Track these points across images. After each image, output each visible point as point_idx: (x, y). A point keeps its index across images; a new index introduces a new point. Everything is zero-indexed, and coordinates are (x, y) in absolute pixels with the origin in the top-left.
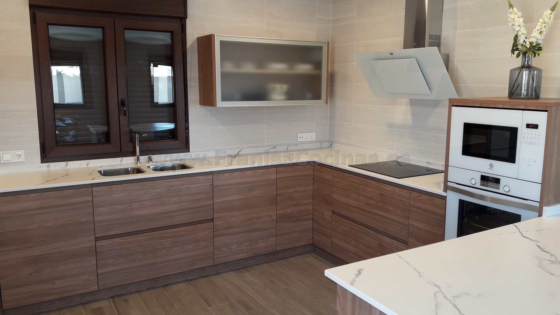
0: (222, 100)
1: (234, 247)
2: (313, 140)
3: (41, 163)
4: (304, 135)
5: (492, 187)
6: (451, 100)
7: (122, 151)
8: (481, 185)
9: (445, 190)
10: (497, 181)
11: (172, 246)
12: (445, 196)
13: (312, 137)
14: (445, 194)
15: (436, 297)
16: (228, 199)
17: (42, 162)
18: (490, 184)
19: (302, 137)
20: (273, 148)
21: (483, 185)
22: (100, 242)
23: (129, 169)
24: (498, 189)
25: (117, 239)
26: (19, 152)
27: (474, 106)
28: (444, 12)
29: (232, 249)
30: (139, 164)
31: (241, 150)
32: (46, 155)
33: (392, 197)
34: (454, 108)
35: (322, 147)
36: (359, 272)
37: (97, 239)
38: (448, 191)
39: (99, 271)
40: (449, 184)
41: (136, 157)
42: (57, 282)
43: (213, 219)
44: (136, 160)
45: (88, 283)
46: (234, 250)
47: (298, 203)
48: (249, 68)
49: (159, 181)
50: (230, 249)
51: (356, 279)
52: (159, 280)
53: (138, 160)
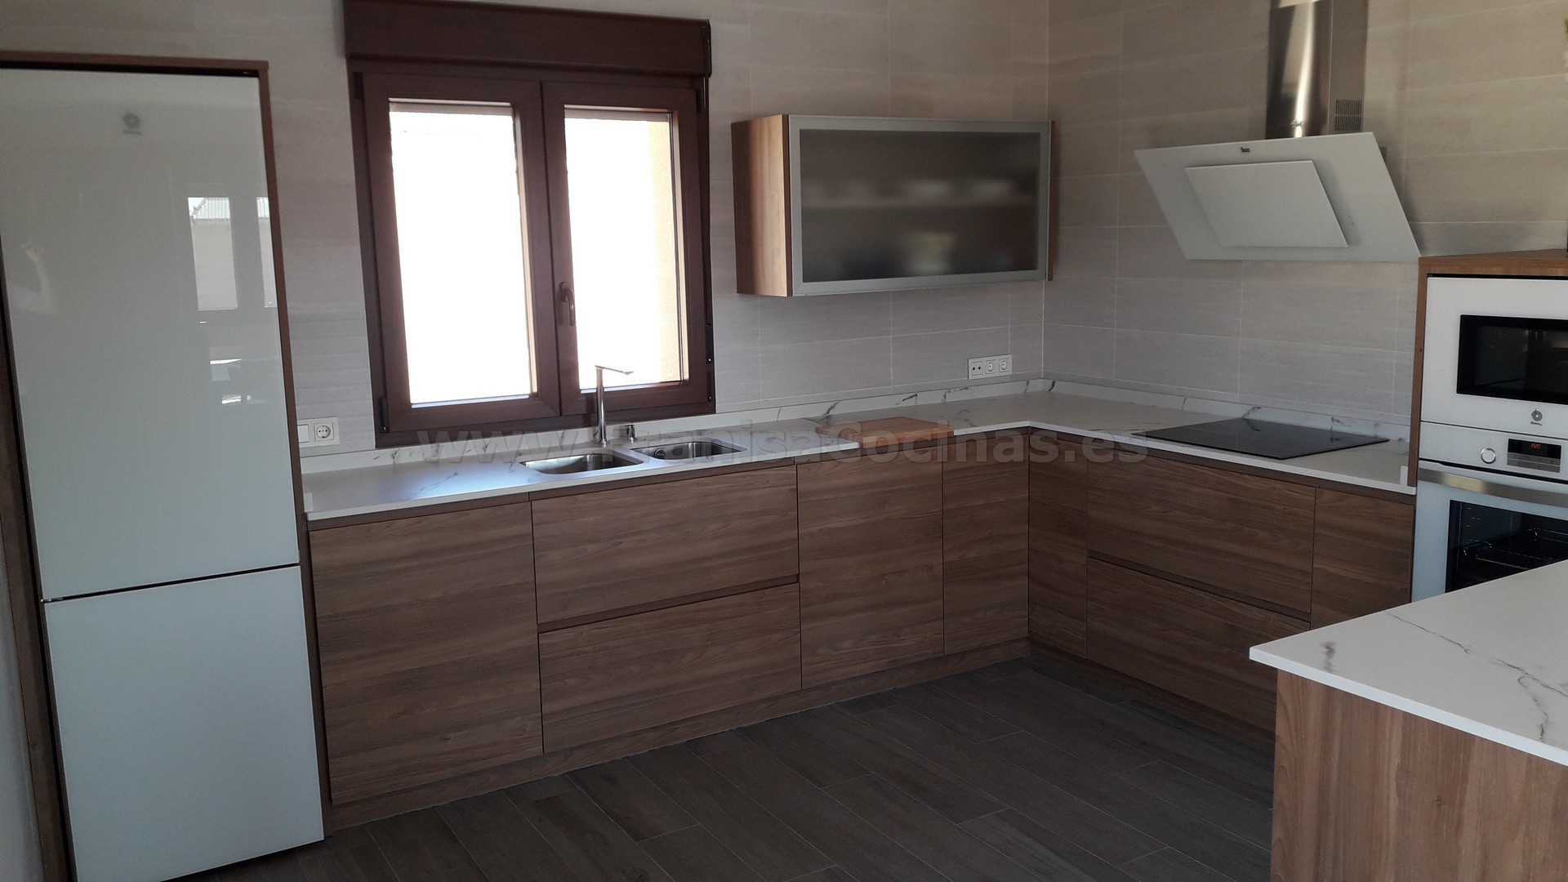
0: (805, 280)
1: (846, 644)
2: (1007, 374)
3: (376, 447)
4: (984, 362)
5: (1539, 467)
6: (1423, 262)
7: (564, 413)
8: (1509, 463)
9: (1412, 482)
10: (1553, 452)
11: (709, 643)
12: (1414, 494)
13: (1004, 367)
14: (1412, 491)
15: (1526, 687)
16: (832, 526)
17: (379, 446)
18: (1534, 459)
19: (979, 368)
20: (911, 397)
21: (1520, 465)
22: (548, 635)
23: (588, 456)
24: (1557, 470)
25: (585, 628)
26: (328, 422)
27: (1489, 274)
28: (1369, 44)
29: (842, 652)
30: (605, 446)
31: (836, 404)
32: (388, 428)
33: (1265, 507)
34: (1433, 282)
35: (1028, 391)
36: (1330, 650)
37: (543, 629)
38: (1419, 481)
39: (546, 708)
40: (1422, 465)
41: (597, 428)
42: (452, 736)
43: (798, 575)
44: (598, 437)
45: (519, 737)
46: (846, 654)
47: (994, 534)
48: (859, 197)
49: (677, 484)
50: (838, 650)
51: (1332, 661)
52: (677, 729)
53: (602, 434)
